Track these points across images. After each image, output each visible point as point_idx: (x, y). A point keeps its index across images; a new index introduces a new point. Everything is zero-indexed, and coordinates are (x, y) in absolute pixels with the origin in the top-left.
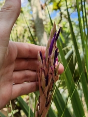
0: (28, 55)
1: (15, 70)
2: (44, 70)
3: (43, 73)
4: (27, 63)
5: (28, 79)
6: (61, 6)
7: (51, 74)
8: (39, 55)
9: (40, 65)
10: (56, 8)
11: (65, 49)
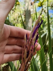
0: (17, 35)
1: (7, 45)
2: (27, 47)
3: (26, 49)
4: (16, 40)
5: (15, 52)
6: (43, 5)
7: (32, 50)
8: (25, 36)
9: (25, 43)
10: (40, 5)
11: (42, 31)
